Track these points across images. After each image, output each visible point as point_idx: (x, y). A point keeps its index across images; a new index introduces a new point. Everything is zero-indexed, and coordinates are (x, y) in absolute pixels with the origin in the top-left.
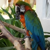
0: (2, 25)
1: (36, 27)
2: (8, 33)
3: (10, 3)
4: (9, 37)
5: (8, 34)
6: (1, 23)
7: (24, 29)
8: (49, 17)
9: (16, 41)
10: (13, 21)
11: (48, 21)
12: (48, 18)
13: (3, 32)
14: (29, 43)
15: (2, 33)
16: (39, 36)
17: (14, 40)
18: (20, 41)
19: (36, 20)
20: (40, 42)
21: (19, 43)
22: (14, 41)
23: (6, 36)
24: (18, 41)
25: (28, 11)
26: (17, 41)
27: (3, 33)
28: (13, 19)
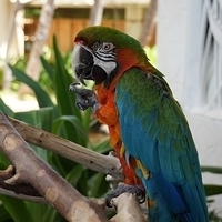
0: (16, 135)
1: (168, 145)
2: (42, 168)
3: (33, 38)
4: (49, 189)
5: (41, 173)
6: (8, 127)
7: (110, 156)
8: (216, 101)
9: (82, 203)
10: (54, 121)
11: (214, 119)
12: (211, 108)
13: (20, 166)
14: (138, 217)
15: (14, 169)
16: (182, 183)
17: (70, 200)
18: (99, 206)
19: (168, 112)
20: (188, 210)
21: (97, 212)
22: (70, 206)
23: (36, 185)
24: (92, 205)
25: (132, 73)
26: (87, 205)
27: (21, 172)
28: (51, 112)
